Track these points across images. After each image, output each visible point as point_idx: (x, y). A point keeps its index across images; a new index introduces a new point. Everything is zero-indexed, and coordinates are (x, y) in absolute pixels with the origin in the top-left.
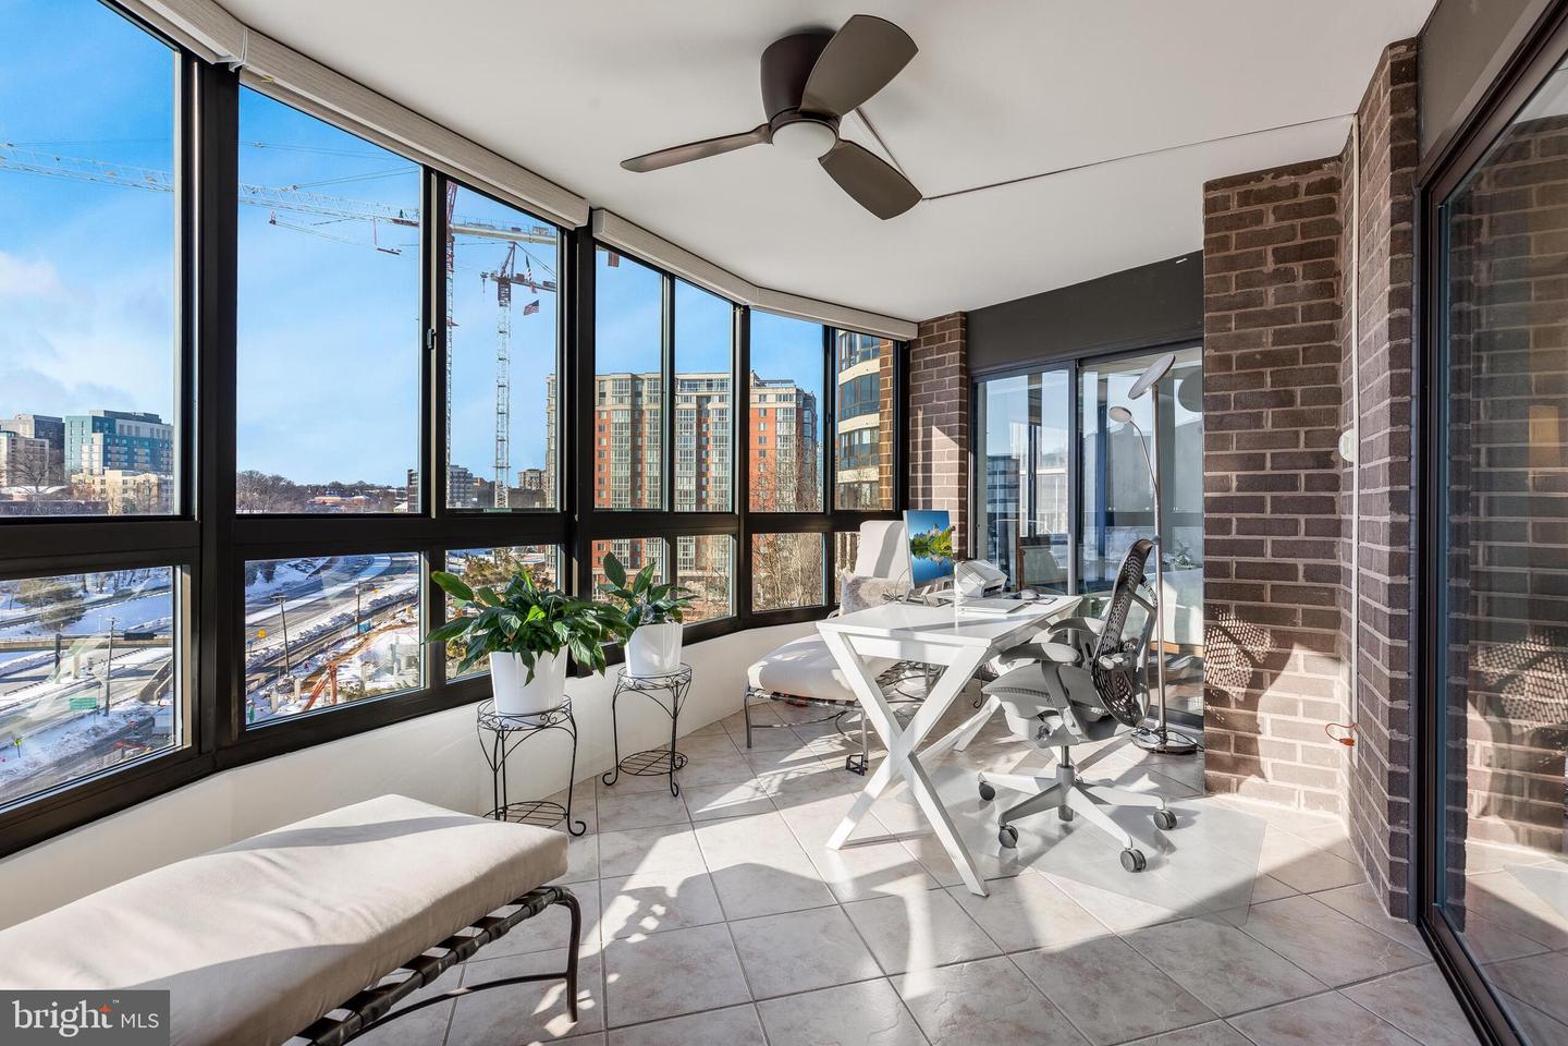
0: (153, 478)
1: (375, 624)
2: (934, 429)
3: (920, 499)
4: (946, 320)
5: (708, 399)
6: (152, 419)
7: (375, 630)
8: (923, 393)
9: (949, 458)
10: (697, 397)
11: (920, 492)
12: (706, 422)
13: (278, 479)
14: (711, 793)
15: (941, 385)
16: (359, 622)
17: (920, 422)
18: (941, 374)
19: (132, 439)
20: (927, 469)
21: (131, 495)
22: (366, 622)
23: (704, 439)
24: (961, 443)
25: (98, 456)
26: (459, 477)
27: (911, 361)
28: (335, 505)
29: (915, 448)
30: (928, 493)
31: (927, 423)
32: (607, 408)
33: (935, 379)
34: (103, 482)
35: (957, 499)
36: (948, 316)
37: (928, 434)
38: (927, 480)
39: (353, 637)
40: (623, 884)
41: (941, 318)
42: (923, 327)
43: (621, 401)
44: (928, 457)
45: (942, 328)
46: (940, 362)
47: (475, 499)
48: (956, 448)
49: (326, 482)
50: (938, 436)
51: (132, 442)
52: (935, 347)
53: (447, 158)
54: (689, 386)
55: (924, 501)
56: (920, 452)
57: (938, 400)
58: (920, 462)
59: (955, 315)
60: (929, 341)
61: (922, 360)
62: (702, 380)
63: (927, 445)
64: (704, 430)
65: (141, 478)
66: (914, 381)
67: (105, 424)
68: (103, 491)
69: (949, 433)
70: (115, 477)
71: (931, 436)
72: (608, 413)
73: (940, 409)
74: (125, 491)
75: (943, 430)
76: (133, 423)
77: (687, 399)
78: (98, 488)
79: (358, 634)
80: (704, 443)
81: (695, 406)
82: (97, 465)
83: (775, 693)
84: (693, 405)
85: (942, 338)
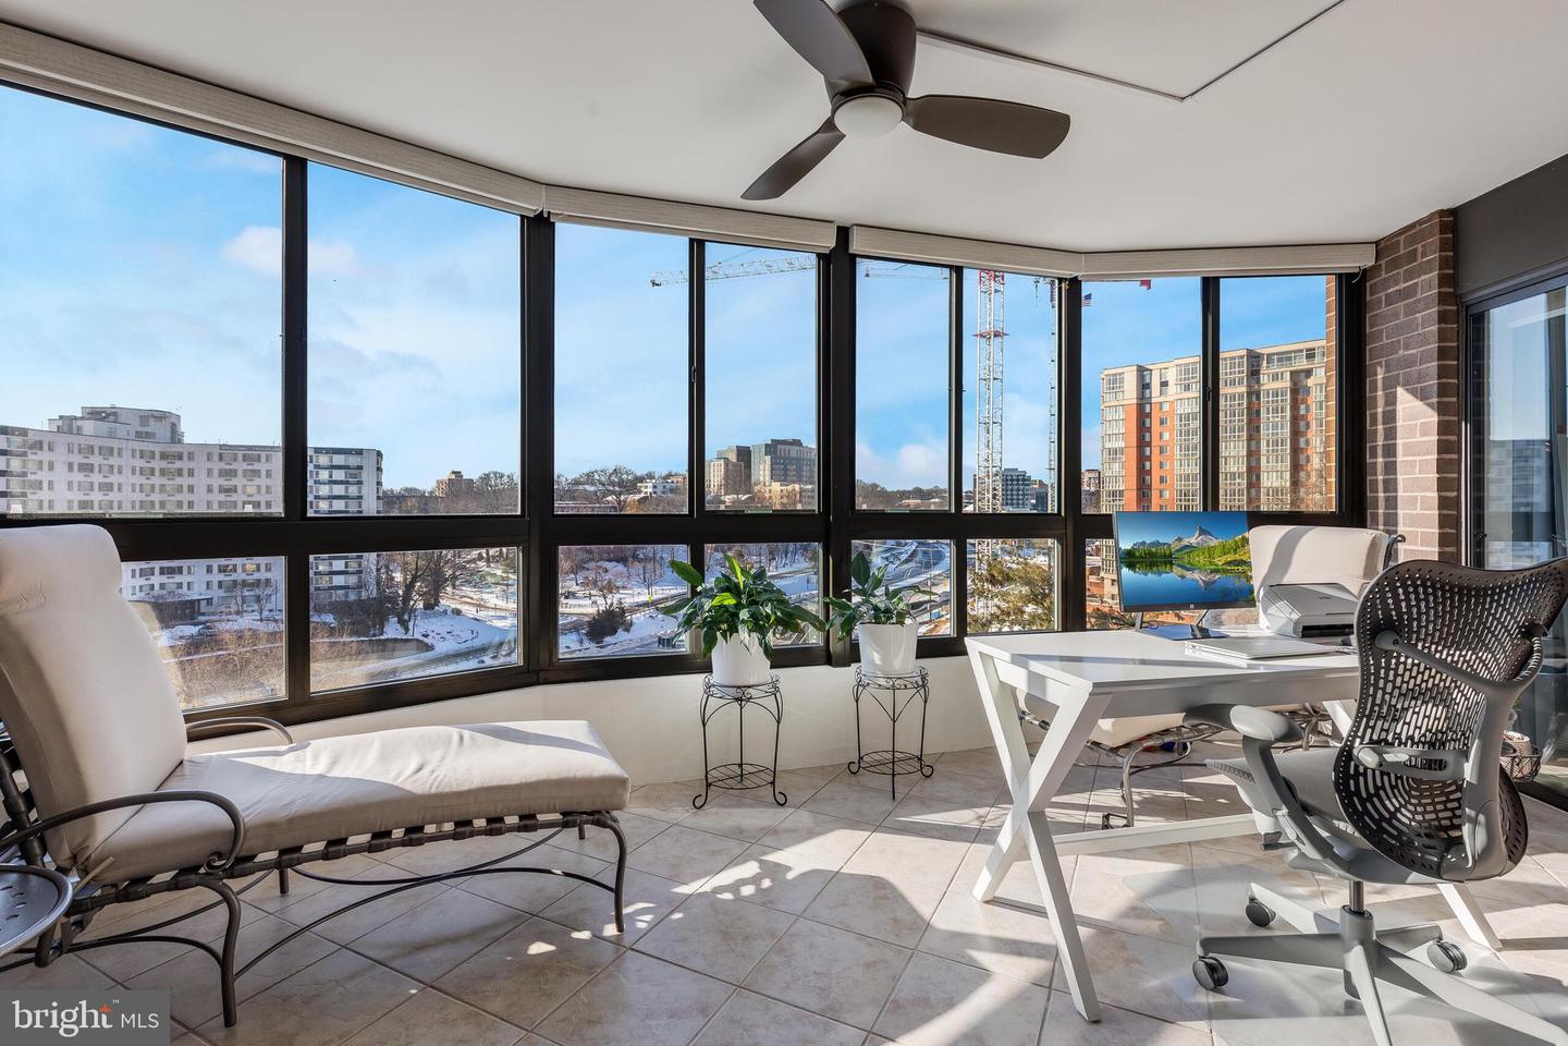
0: (797, 487)
1: (944, 613)
2: (1400, 391)
3: (1381, 495)
4: (1418, 228)
5: (1308, 373)
6: (797, 443)
7: (943, 619)
8: (1385, 341)
9: (1424, 434)
10: (1291, 372)
11: (1381, 486)
12: (1304, 401)
13: (875, 486)
14: (928, 807)
15: (1411, 326)
16: (931, 610)
17: (1380, 385)
18: (1411, 311)
19: (785, 459)
20: (1390, 451)
21: (785, 500)
22: (937, 610)
23: (1302, 423)
24: (1442, 409)
25: (768, 473)
26: (1018, 480)
27: (1368, 298)
28: (917, 505)
29: (1374, 422)
30: (1391, 488)
31: (1390, 385)
32: (1171, 399)
33: (1402, 319)
34: (770, 491)
35: (1435, 495)
36: (1420, 222)
37: (1391, 400)
38: (1391, 468)
39: (927, 623)
40: (765, 854)
41: (1412, 226)
42: (1382, 247)
43: (1187, 388)
44: (1391, 434)
45: (1412, 241)
46: (1409, 293)
47: (1034, 501)
48: (1433, 418)
49: (910, 488)
50: (1406, 403)
51: (788, 460)
52: (1401, 270)
53: (701, 228)
54: (1280, 360)
55: (1387, 499)
56: (1380, 427)
57: (1407, 347)
58: (1380, 442)
59: (1431, 217)
60: (1393, 265)
61: (1383, 295)
62: (1301, 351)
63: (1390, 417)
64: (1302, 412)
65: (790, 488)
66: (1372, 326)
67: (772, 448)
68: (770, 497)
69: (1422, 395)
70: (776, 486)
71: (1395, 404)
72: (1171, 403)
73: (1409, 362)
74: (782, 497)
75: (1413, 393)
76: (787, 447)
77: (1275, 377)
78: (767, 495)
79: (930, 621)
80: (1302, 428)
81: (1288, 384)
82: (768, 478)
83: (1043, 722)
84: (1286, 383)
85: (1412, 256)
